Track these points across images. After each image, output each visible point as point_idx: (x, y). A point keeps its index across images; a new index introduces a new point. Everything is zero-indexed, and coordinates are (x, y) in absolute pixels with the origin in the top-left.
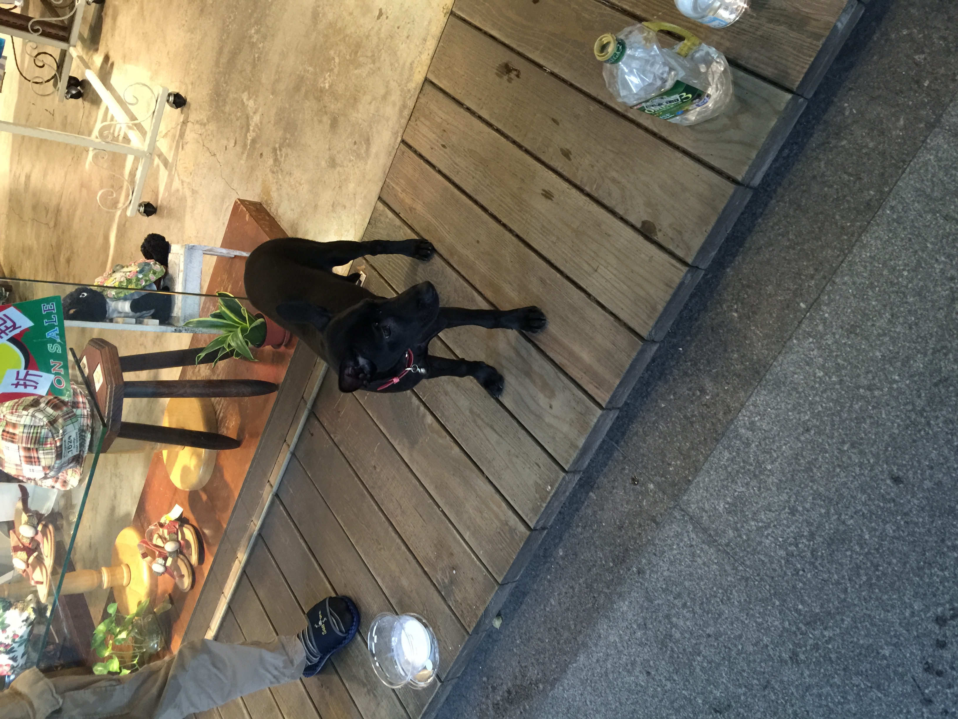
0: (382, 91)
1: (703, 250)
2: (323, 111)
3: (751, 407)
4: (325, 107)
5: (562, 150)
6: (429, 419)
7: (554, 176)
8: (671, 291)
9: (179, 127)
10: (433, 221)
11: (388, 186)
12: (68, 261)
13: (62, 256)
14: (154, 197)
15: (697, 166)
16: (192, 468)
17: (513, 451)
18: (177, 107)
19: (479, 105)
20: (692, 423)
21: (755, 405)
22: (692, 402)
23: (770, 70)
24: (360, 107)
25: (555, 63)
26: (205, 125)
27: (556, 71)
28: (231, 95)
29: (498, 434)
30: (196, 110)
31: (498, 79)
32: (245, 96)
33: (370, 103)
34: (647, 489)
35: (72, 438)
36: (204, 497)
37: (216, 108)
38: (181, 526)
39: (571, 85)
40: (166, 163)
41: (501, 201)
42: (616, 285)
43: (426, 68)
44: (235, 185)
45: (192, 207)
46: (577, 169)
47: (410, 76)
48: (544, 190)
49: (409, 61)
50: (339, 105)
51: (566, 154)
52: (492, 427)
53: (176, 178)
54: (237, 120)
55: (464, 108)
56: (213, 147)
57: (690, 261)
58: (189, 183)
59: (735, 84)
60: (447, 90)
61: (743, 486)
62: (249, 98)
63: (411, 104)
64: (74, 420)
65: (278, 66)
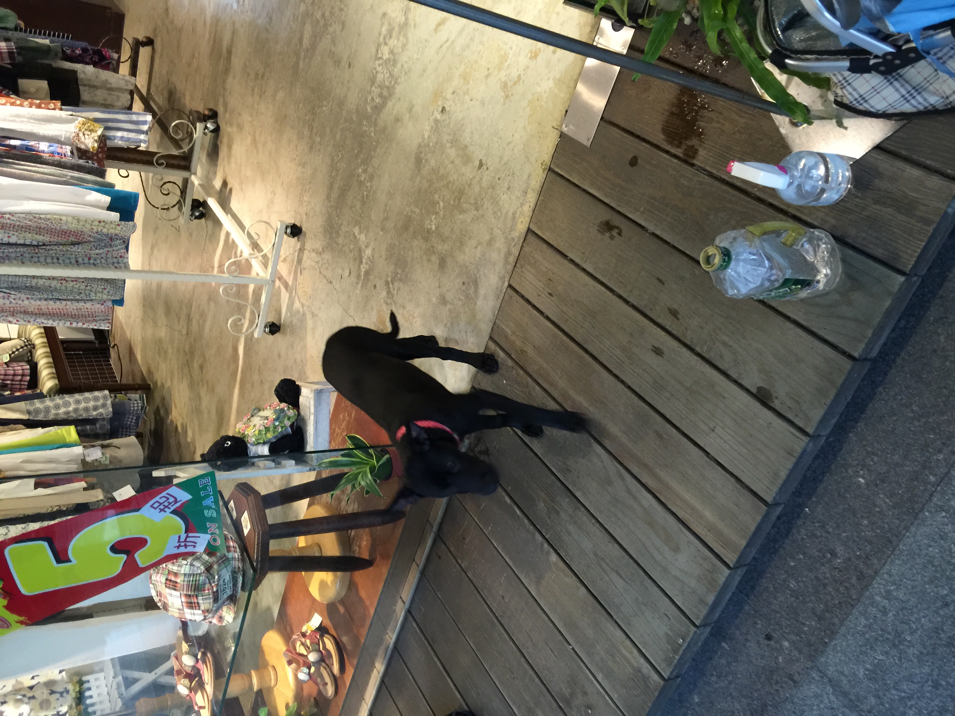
0: (487, 237)
1: (823, 421)
2: (431, 251)
3: (886, 576)
4: (433, 247)
5: (669, 309)
6: (554, 557)
7: (663, 333)
8: (794, 460)
9: (297, 254)
10: (545, 365)
11: (498, 327)
12: (201, 367)
13: (195, 361)
14: (277, 316)
15: (810, 338)
16: (329, 583)
17: (640, 598)
18: (294, 237)
19: (582, 259)
20: (825, 585)
21: (890, 574)
22: (823, 564)
23: (880, 250)
24: (467, 250)
25: (656, 225)
26: (320, 254)
27: (658, 232)
28: (344, 229)
29: (624, 580)
30: (312, 239)
31: (600, 236)
32: (356, 230)
33: (476, 247)
34: (781, 646)
35: (226, 581)
36: (342, 610)
37: (330, 238)
38: (322, 636)
39: (674, 247)
40: (286, 285)
41: (611, 352)
42: (734, 446)
43: (528, 219)
44: (352, 312)
45: (313, 329)
46: (686, 329)
47: (513, 225)
48: (654, 347)
49: (512, 211)
50: (446, 247)
51: (674, 313)
52: (617, 573)
53: (297, 301)
54: (351, 251)
55: (568, 260)
56: (329, 274)
57: (810, 430)
58: (308, 307)
59: (844, 261)
60: (551, 242)
61: (882, 655)
62: (361, 232)
63: (515, 251)
64: (227, 564)
65: (386, 206)
